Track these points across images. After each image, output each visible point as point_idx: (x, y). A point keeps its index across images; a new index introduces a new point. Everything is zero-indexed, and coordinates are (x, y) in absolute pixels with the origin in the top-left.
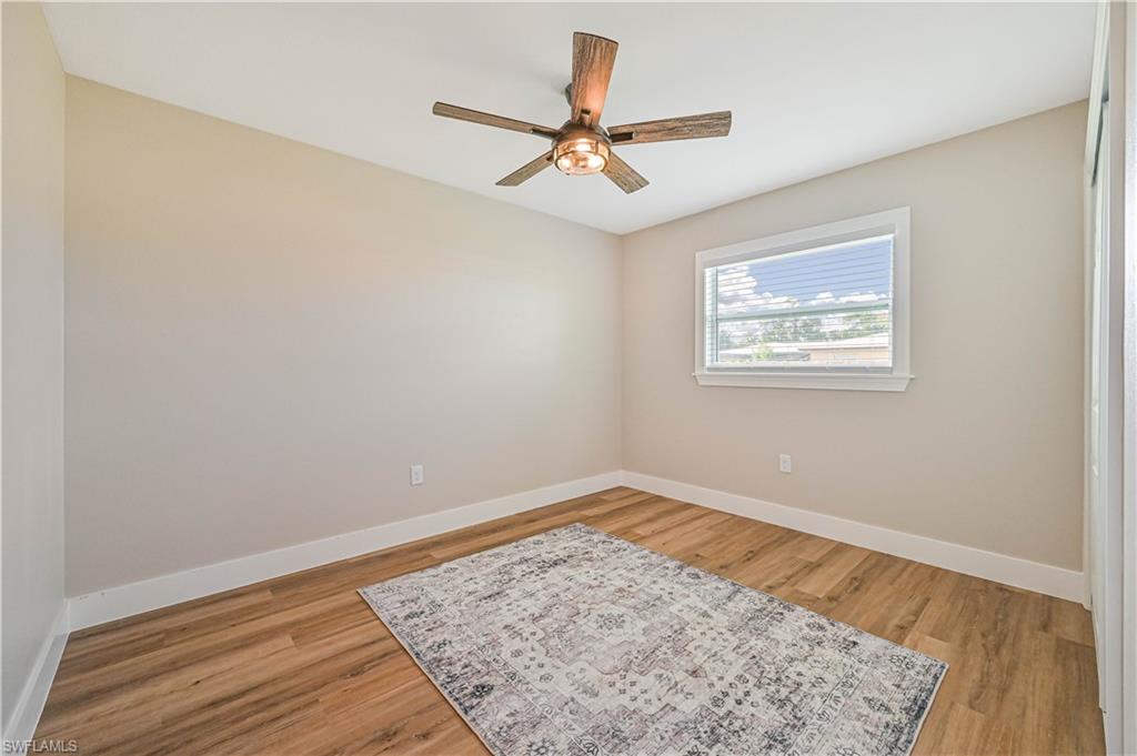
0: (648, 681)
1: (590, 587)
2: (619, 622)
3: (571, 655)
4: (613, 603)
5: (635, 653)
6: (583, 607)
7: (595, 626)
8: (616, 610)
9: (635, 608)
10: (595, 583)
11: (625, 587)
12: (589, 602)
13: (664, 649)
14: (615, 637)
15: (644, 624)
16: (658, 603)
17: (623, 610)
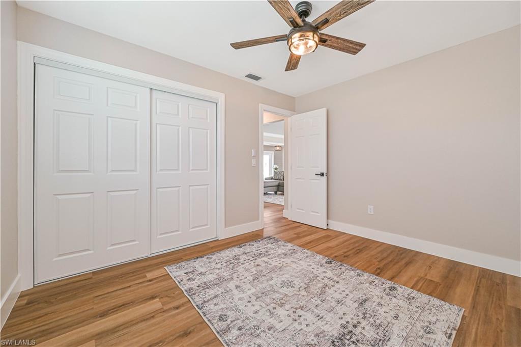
0: (274, 264)
1: (302, 308)
2: (284, 284)
3: (303, 271)
4: (286, 295)
5: (277, 271)
6: (303, 293)
7: (295, 282)
8: (285, 290)
9: (274, 291)
10: (300, 312)
11: (278, 308)
12: (300, 296)
13: (266, 273)
14: (286, 277)
15: (271, 282)
16: (260, 295)
17: (281, 290)
